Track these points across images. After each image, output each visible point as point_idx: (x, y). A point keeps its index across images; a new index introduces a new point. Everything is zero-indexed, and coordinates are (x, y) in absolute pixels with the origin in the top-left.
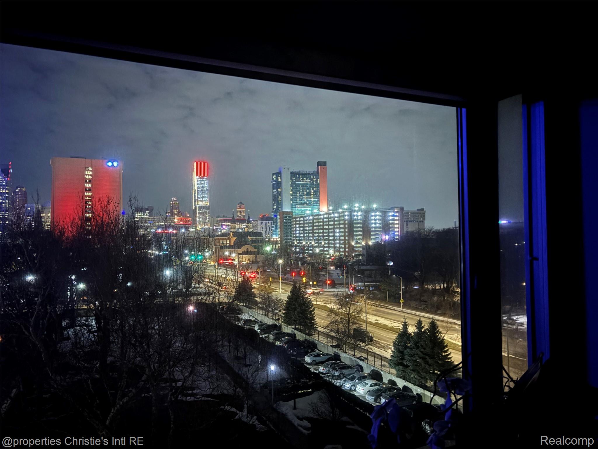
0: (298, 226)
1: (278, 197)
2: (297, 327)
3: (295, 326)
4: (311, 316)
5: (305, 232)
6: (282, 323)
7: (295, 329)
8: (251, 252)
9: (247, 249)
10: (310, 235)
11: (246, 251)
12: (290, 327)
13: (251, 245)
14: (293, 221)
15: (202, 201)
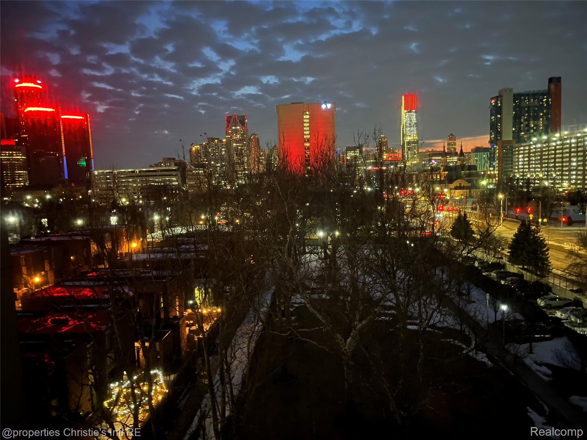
0: (520, 156)
1: (497, 125)
2: (526, 267)
3: (523, 266)
4: (544, 257)
5: (531, 162)
6: (507, 262)
7: (523, 269)
8: (464, 187)
9: (460, 184)
10: (537, 166)
11: (458, 186)
12: (517, 266)
13: (465, 180)
14: (515, 151)
15: (410, 136)
